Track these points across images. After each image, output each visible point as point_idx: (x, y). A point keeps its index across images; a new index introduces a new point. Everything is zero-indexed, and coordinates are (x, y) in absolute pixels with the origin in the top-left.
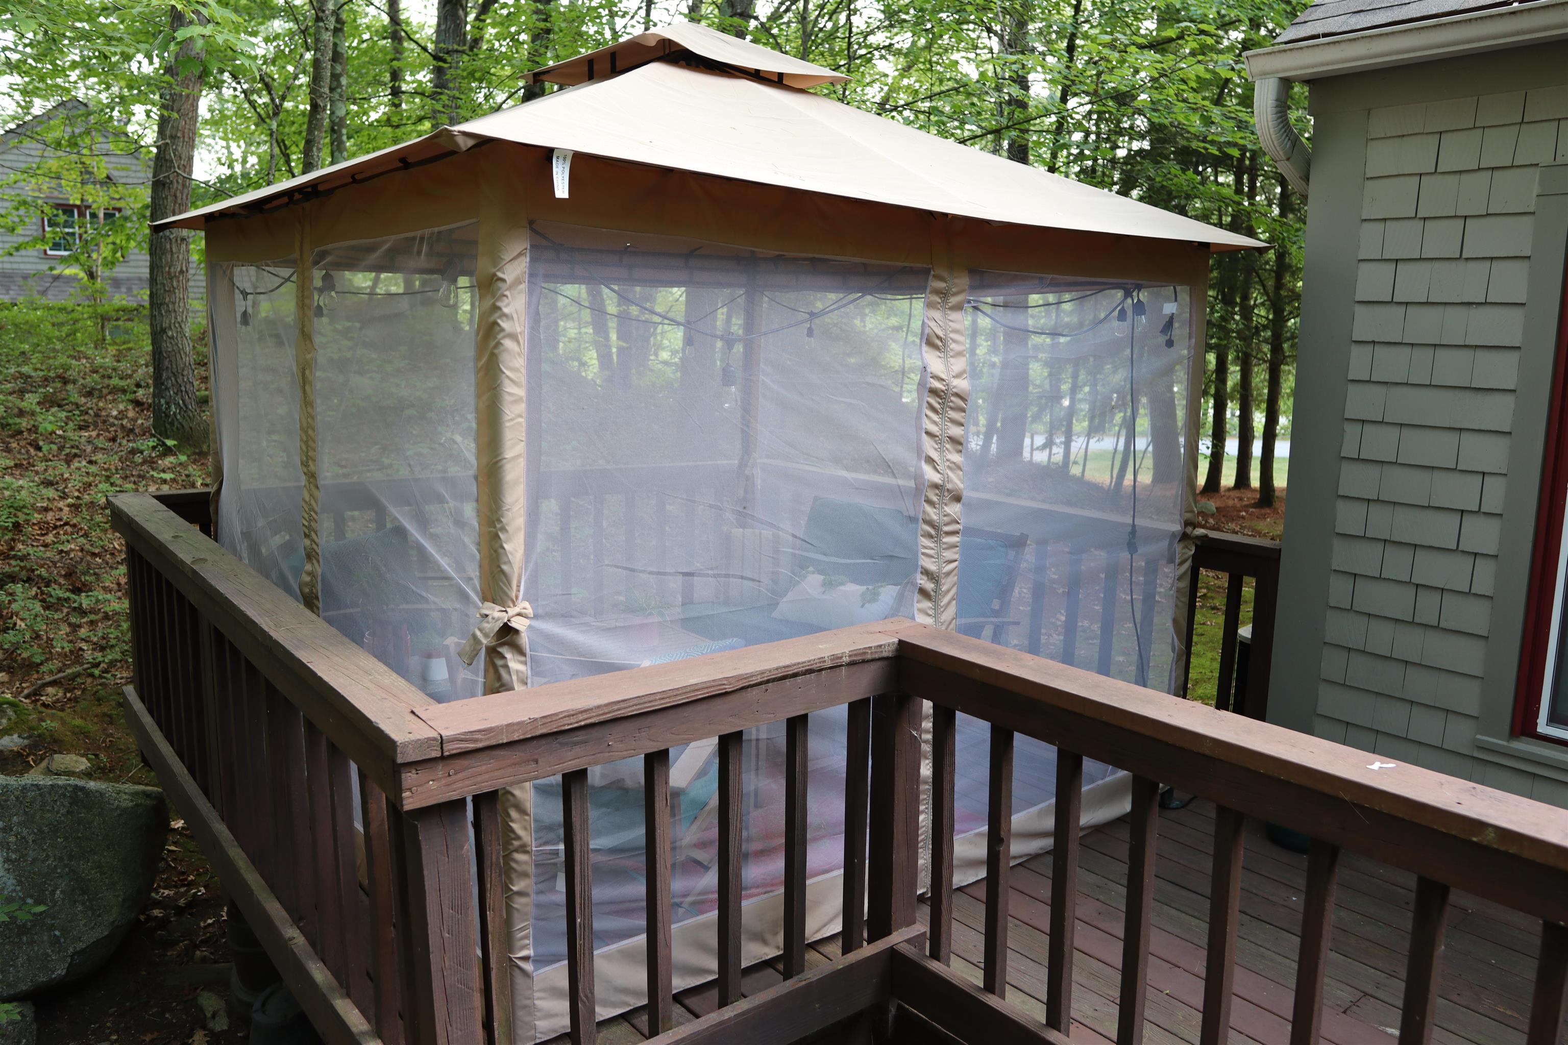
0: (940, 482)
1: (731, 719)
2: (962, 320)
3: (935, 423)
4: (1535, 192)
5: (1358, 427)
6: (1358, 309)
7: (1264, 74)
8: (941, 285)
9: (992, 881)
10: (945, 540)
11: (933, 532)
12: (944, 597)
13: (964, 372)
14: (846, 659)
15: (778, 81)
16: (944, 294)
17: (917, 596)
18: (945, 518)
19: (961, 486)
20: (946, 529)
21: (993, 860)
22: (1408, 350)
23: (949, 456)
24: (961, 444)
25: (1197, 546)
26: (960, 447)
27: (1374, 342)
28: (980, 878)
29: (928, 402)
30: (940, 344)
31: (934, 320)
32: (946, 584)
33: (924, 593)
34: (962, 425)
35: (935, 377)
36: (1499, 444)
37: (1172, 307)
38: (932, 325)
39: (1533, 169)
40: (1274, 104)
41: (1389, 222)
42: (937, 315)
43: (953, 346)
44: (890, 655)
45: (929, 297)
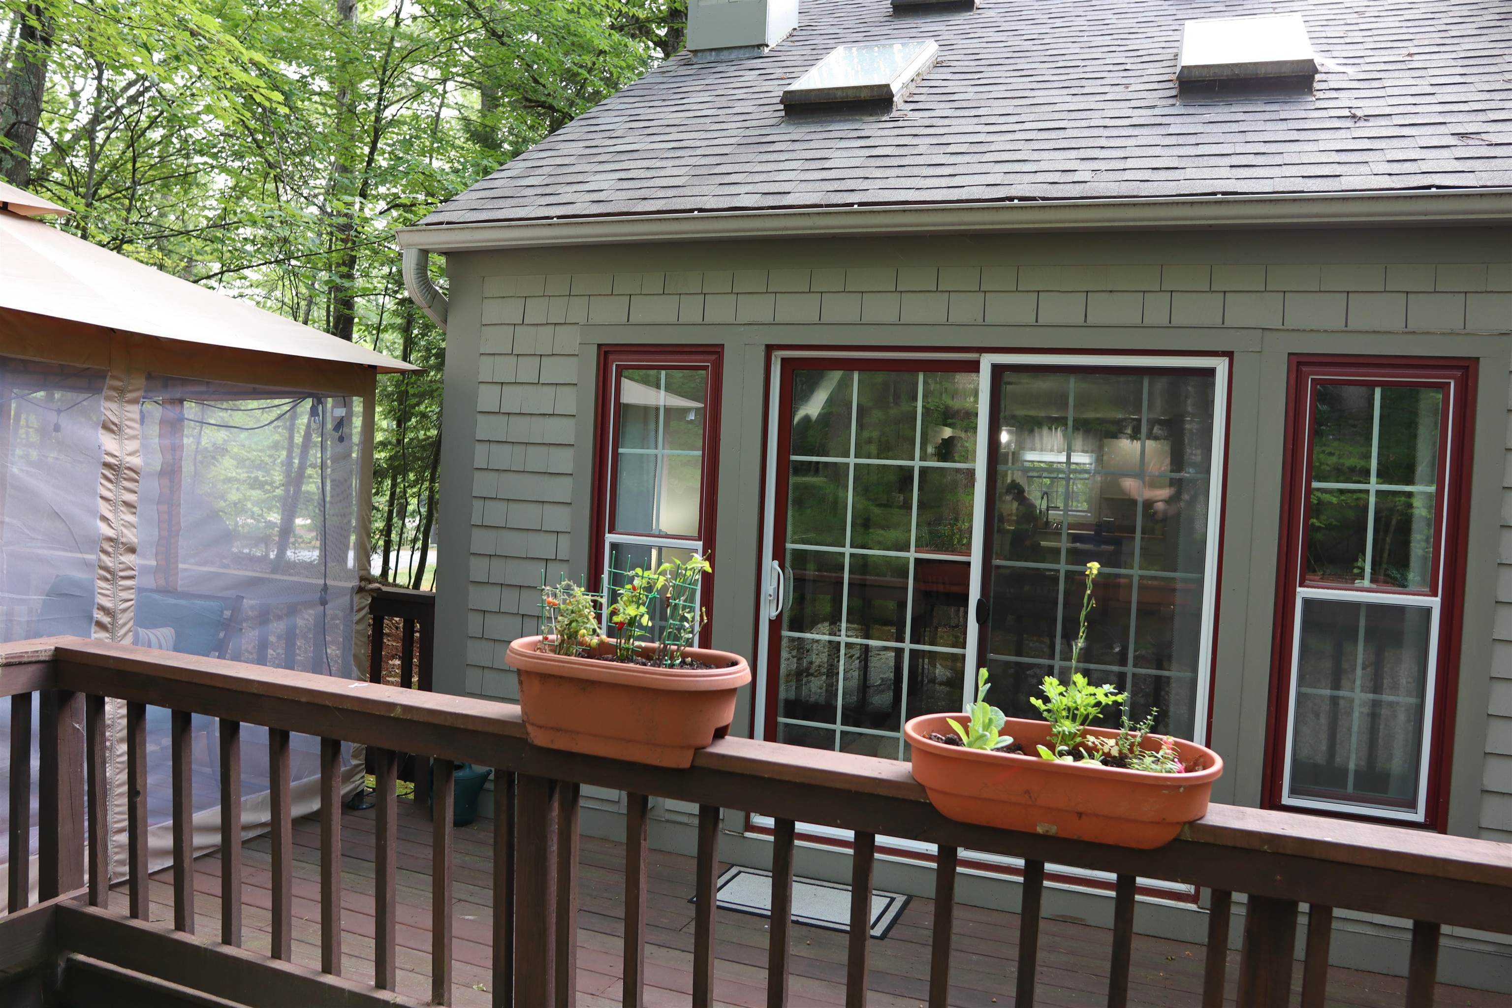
0: (114, 536)
2: (133, 411)
3: (109, 490)
4: (578, 342)
5: (481, 502)
6: (480, 418)
7: (409, 246)
8: (119, 384)
9: (178, 869)
10: (120, 583)
11: (108, 576)
12: (121, 628)
13: (137, 451)
16: (121, 391)
17: (94, 628)
18: (120, 566)
19: (136, 540)
20: (121, 574)
21: (178, 851)
22: (510, 447)
23: (123, 516)
24: (135, 507)
25: (373, 598)
26: (134, 510)
27: (489, 441)
28: (166, 866)
29: (102, 473)
30: (115, 428)
31: (110, 409)
32: (122, 619)
33: (101, 625)
34: (136, 492)
35: (108, 454)
36: (565, 511)
37: (341, 412)
38: (109, 413)
39: (576, 327)
40: (416, 267)
41: (496, 357)
42: (113, 406)
43: (128, 431)
44: (47, 659)
45: (106, 392)
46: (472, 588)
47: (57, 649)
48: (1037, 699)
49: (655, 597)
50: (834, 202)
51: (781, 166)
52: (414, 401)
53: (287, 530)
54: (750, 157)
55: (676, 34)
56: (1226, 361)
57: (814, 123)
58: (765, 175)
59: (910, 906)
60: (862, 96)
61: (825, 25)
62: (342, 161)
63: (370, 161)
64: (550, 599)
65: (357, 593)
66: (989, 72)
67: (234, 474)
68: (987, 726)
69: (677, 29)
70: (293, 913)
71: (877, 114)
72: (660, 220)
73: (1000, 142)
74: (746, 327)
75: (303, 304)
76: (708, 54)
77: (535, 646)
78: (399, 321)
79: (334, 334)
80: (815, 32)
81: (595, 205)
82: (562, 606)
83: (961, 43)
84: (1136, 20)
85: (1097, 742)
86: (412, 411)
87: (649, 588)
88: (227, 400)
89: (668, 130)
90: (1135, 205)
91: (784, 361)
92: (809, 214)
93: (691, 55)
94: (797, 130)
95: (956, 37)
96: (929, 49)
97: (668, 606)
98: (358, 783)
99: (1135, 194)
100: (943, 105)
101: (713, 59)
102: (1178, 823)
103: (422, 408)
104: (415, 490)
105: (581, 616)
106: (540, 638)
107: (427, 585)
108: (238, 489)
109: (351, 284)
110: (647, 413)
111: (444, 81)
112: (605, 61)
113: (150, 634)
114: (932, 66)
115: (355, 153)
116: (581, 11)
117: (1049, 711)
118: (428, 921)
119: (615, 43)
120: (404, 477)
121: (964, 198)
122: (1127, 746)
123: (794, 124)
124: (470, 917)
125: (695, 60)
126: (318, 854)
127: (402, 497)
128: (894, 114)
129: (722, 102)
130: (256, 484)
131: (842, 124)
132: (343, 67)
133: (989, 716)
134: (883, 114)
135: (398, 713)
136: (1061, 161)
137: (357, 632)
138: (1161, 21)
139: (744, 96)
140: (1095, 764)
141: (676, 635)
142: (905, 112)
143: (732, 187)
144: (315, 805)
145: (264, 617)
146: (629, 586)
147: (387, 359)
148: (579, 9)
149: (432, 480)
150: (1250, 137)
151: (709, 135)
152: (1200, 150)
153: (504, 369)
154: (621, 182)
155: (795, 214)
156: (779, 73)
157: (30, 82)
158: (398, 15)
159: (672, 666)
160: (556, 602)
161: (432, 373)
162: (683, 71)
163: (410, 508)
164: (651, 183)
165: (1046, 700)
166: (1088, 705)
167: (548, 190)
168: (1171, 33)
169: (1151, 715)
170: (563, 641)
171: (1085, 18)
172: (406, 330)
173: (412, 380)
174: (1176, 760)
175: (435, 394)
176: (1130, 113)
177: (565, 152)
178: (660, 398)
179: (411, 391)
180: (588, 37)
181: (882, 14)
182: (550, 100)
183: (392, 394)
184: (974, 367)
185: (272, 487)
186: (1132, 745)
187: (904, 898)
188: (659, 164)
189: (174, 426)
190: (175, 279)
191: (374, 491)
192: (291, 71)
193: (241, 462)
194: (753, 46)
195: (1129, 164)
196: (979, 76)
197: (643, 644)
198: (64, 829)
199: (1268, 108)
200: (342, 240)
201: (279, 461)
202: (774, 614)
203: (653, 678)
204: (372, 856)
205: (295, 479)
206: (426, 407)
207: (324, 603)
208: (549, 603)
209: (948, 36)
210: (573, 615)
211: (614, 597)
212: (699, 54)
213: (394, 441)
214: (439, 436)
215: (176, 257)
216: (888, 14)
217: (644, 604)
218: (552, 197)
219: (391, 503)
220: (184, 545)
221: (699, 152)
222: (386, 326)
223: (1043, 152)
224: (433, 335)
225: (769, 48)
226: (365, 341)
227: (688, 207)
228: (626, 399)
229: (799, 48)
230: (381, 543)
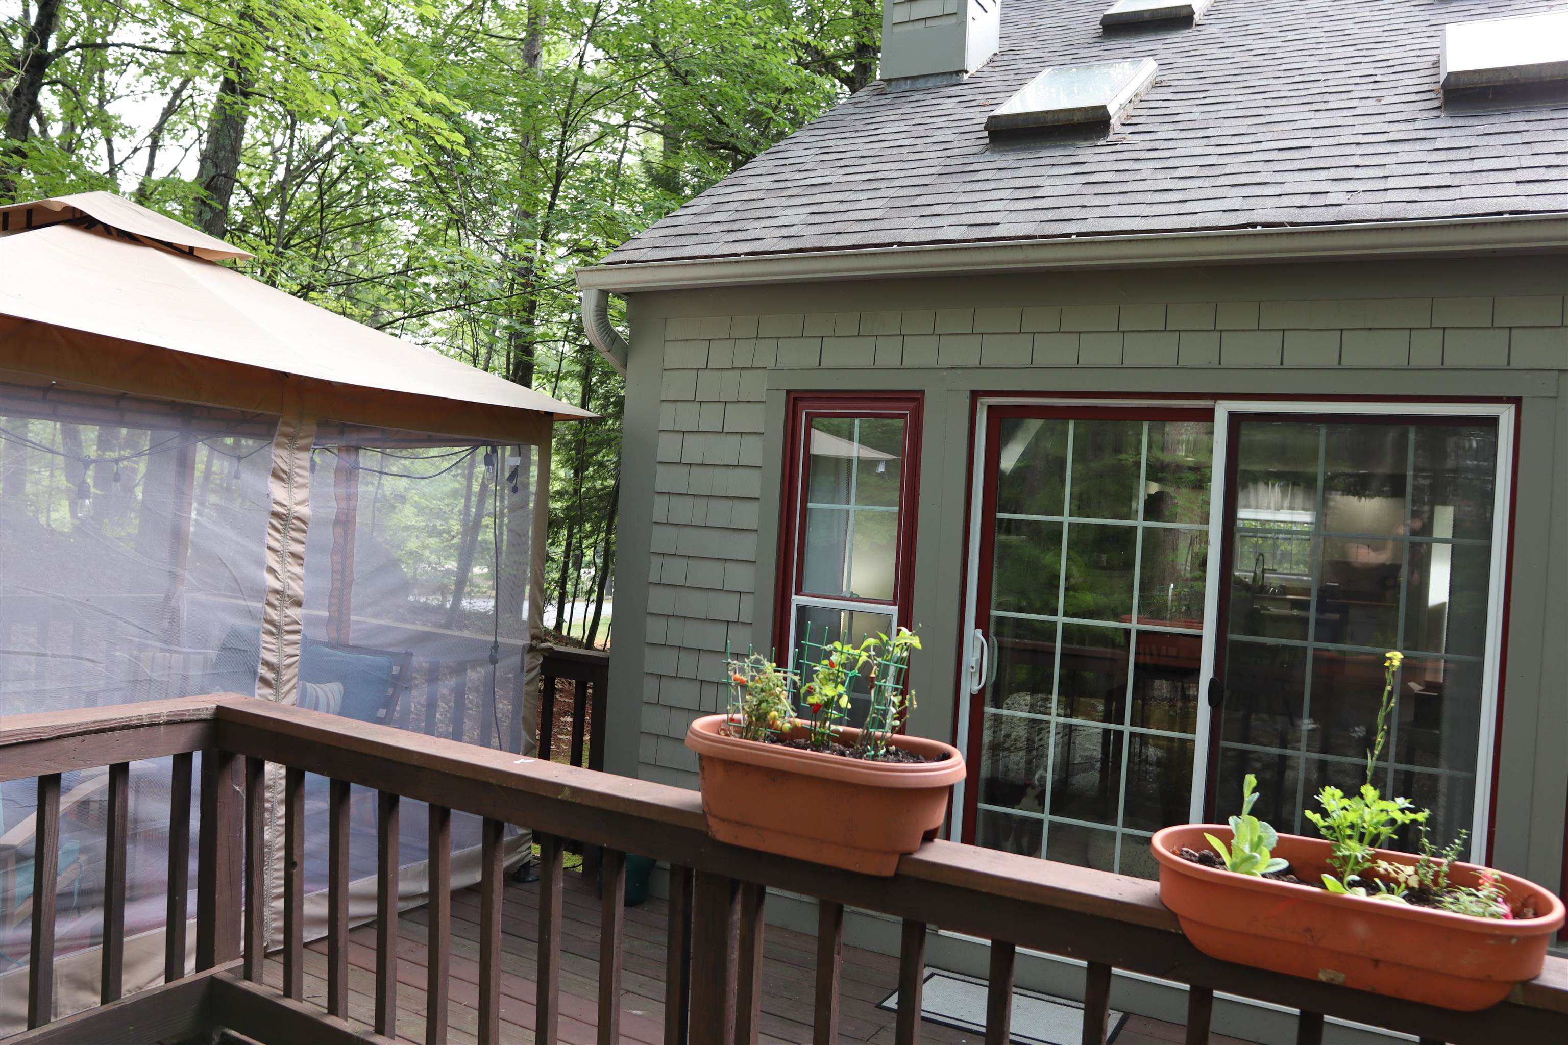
0: (281, 589)
1: (46, 763)
2: (304, 458)
3: (277, 540)
4: (765, 388)
5: (660, 558)
6: (660, 468)
7: (589, 287)
8: (290, 430)
9: (333, 938)
10: (286, 637)
11: (274, 630)
12: (285, 685)
13: (305, 501)
14: (164, 719)
15: (188, 253)
16: (292, 438)
17: (258, 684)
18: (286, 619)
19: (302, 593)
20: (287, 628)
21: (333, 920)
22: (691, 499)
23: (290, 568)
24: (302, 559)
25: (545, 658)
26: (301, 562)
27: (670, 493)
28: (322, 935)
29: (271, 523)
30: (285, 476)
31: (280, 457)
32: (286, 675)
33: (265, 681)
34: (303, 543)
35: (277, 503)
36: (749, 570)
37: (516, 461)
38: (279, 461)
39: (763, 371)
40: (595, 309)
41: (678, 403)
42: (284, 453)
43: (297, 479)
44: (208, 717)
45: (277, 439)
46: (648, 650)
47: (219, 708)
48: (1315, 813)
49: (856, 676)
50: (1050, 232)
51: (988, 196)
52: (592, 450)
53: (462, 580)
54: (953, 188)
55: (864, 70)
56: (1512, 408)
57: (1021, 149)
58: (970, 205)
59: (1128, 1025)
60: (1076, 119)
61: (1029, 49)
62: (524, 207)
63: (552, 206)
64: (738, 675)
65: (528, 652)
66: (1215, 91)
67: (414, 523)
68: (1256, 845)
69: (865, 64)
70: (450, 996)
71: (1091, 138)
72: (856, 255)
73: (1235, 164)
74: (949, 371)
75: (483, 351)
76: (902, 82)
77: (718, 727)
78: (578, 368)
79: (512, 381)
80: (1018, 57)
81: (786, 241)
82: (750, 684)
83: (1181, 61)
84: (1382, 29)
85: (1390, 869)
86: (590, 460)
87: (850, 664)
88: (406, 448)
89: (862, 161)
90: (1402, 228)
91: (991, 409)
92: (1021, 246)
93: (884, 84)
94: (1003, 158)
95: (1174, 55)
96: (1149, 67)
97: (872, 687)
98: (524, 853)
99: (1402, 216)
100: (1166, 127)
101: (908, 88)
102: (1508, 982)
103: (599, 457)
104: (591, 541)
105: (771, 695)
106: (724, 717)
107: (601, 639)
108: (417, 537)
109: (531, 329)
110: (840, 465)
111: (627, 125)
112: (791, 99)
113: (318, 690)
114: (1150, 86)
115: (537, 198)
116: (767, 46)
117: (1329, 828)
118: (593, 1015)
119: (801, 79)
120: (580, 527)
121: (1198, 225)
122: (1430, 875)
123: (1000, 152)
124: (639, 1012)
125: (888, 90)
126: (478, 929)
127: (577, 548)
128: (1112, 137)
129: (920, 131)
130: (434, 532)
131: (1053, 150)
132: (526, 111)
133: (1259, 833)
134: (1099, 138)
135: (566, 794)
136: (1308, 182)
137: (527, 694)
138: (1412, 27)
139: (944, 125)
140: (1396, 901)
141: (880, 721)
142: (1124, 136)
143: (934, 219)
144: (478, 877)
145: (433, 676)
146: (826, 662)
147: (567, 406)
148: (765, 43)
149: (609, 532)
150: (1537, 148)
151: (907, 165)
152: (1477, 165)
153: (687, 417)
154: (813, 216)
155: (1005, 247)
156: (980, 99)
157: (230, 136)
158: (582, 58)
159: (874, 758)
160: (744, 678)
161: (610, 422)
162: (876, 101)
163: (587, 559)
164: (845, 217)
165: (1325, 814)
166: (1378, 822)
167: (735, 226)
168: (1426, 40)
169: (1459, 838)
170: (750, 723)
171: (1321, 29)
172: (585, 378)
173: (591, 429)
174: (1500, 899)
175: (613, 443)
176: (1386, 127)
177: (753, 187)
178: (854, 450)
179: (589, 440)
180: (774, 73)
181: (1090, 36)
182: (733, 140)
183: (570, 442)
184: (1208, 416)
185: (450, 535)
186: (1437, 875)
187: (1120, 1015)
188: (853, 196)
189: (349, 474)
190: (363, 327)
191: (550, 541)
192: (475, 118)
193: (421, 510)
194: (951, 73)
195: (1391, 183)
196: (1204, 95)
197: (841, 728)
198: (221, 896)
199: (1556, 115)
200: (522, 284)
201: (457, 510)
202: (976, 688)
203: (853, 772)
204: (535, 936)
205: (472, 527)
206: (604, 456)
207: (494, 661)
208: (736, 680)
209: (1167, 55)
210: (764, 694)
211: (809, 675)
212: (893, 83)
213: (571, 490)
214: (617, 486)
215: (364, 307)
216: (1097, 35)
217: (843, 683)
218: (739, 234)
219: (567, 555)
220: (356, 595)
221: (896, 183)
222: (565, 373)
223: (1286, 173)
224: (613, 383)
225: (969, 74)
226: (544, 389)
227: (887, 241)
228: (815, 450)
229: (1001, 73)
230: (556, 594)
